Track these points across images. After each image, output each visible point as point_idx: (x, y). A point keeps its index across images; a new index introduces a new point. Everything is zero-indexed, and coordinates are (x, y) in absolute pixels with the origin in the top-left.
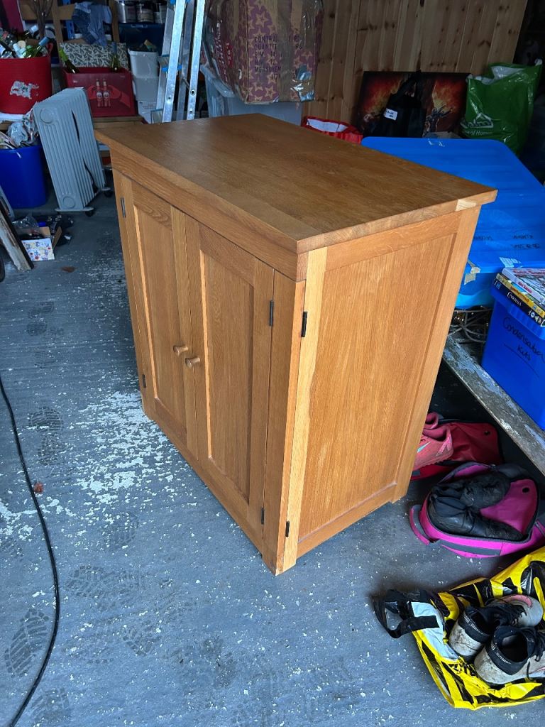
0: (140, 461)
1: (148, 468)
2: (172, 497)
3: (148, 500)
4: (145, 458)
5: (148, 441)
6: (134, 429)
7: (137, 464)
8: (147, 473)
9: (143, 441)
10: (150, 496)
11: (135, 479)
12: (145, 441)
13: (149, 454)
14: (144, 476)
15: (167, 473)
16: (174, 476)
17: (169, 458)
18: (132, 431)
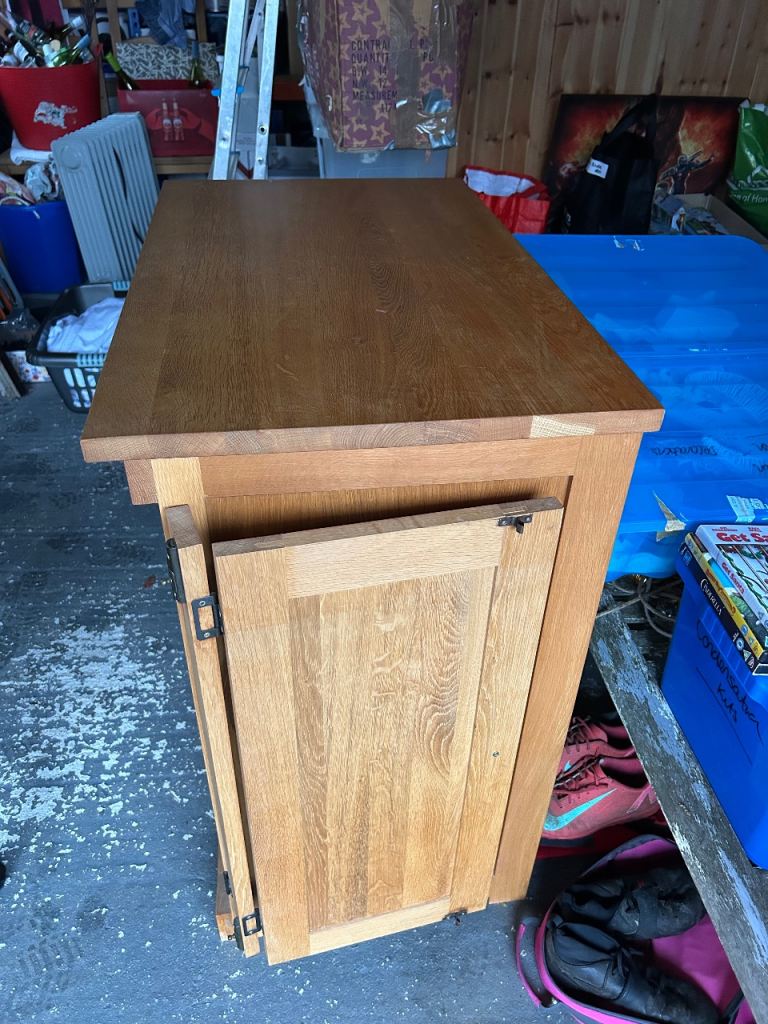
0: (77, 767)
1: (87, 783)
3: (68, 851)
4: (87, 762)
5: (104, 728)
6: (87, 701)
7: (72, 774)
8: (82, 794)
9: (94, 727)
10: (73, 843)
11: (59, 803)
12: (98, 727)
13: (96, 756)
14: (76, 799)
15: (116, 797)
16: (125, 804)
17: (127, 765)
18: (83, 707)
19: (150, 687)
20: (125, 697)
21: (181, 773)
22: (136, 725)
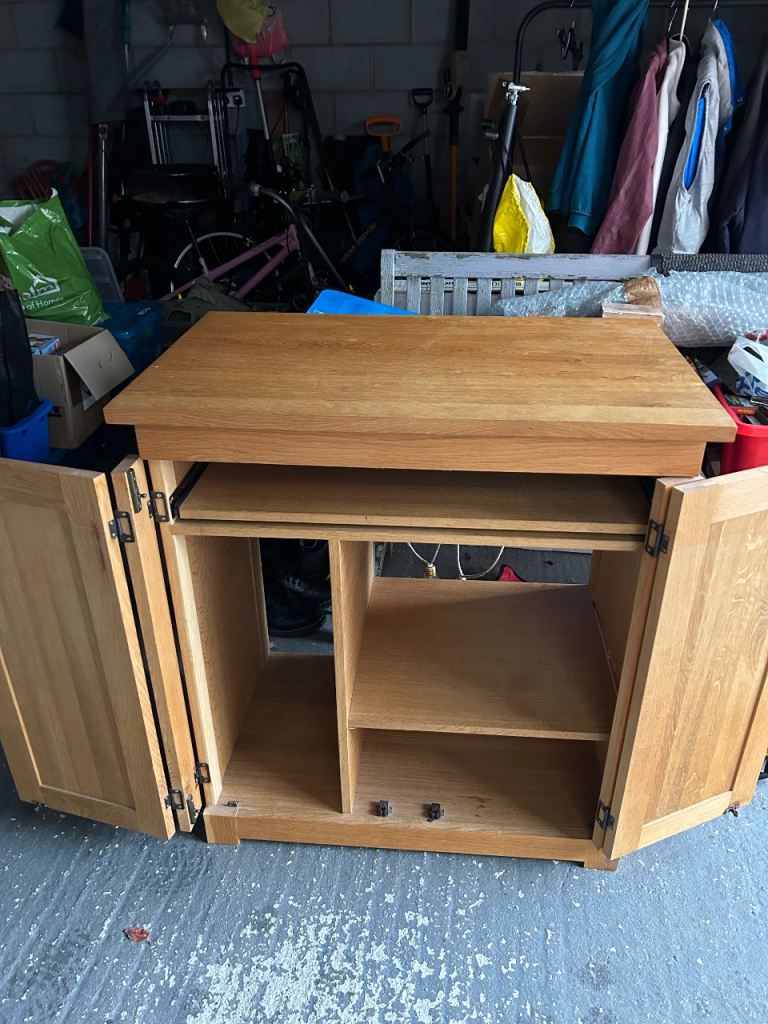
0: (423, 1007)
1: (447, 994)
2: (527, 965)
4: (418, 995)
5: (374, 980)
6: (327, 1002)
7: (432, 1012)
8: (461, 998)
9: (370, 992)
12: (372, 987)
13: (412, 986)
14: (466, 1004)
15: (469, 961)
16: (480, 952)
17: (430, 952)
18: (335, 1007)
19: (324, 931)
20: (332, 958)
21: (450, 899)
22: (378, 945)
